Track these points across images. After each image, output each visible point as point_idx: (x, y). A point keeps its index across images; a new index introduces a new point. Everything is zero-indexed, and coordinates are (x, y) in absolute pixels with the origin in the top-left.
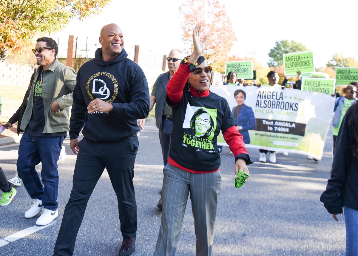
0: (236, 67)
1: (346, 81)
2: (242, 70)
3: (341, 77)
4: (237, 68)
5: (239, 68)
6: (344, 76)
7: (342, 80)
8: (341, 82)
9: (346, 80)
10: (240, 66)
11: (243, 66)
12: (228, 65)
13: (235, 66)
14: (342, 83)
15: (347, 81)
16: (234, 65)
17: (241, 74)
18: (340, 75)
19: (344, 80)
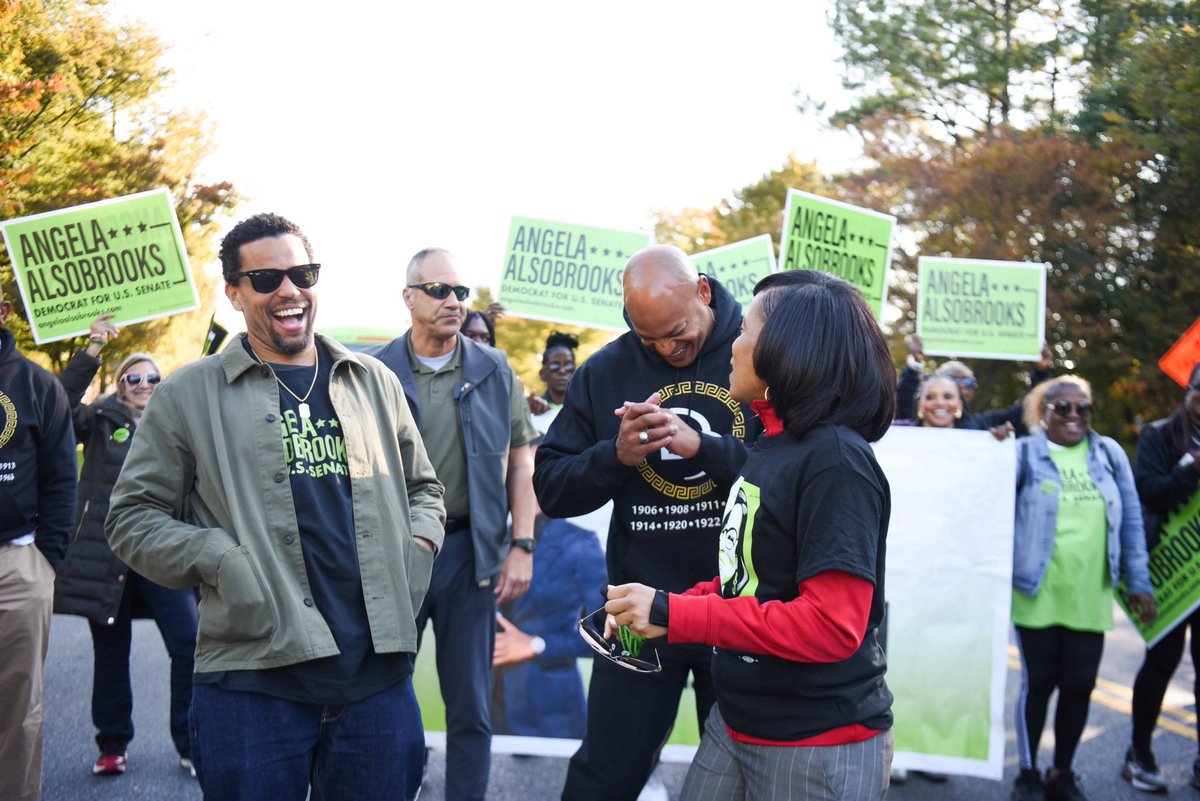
0: (562, 250)
1: (968, 332)
2: (589, 278)
3: (947, 309)
4: (566, 261)
5: (579, 261)
6: (959, 301)
7: (952, 325)
8: (949, 336)
9: (972, 326)
10: (583, 251)
11: (600, 252)
12: (522, 229)
13: (559, 243)
14: (953, 341)
15: (976, 332)
16: (554, 240)
17: (583, 300)
18: (941, 297)
19: (962, 326)
